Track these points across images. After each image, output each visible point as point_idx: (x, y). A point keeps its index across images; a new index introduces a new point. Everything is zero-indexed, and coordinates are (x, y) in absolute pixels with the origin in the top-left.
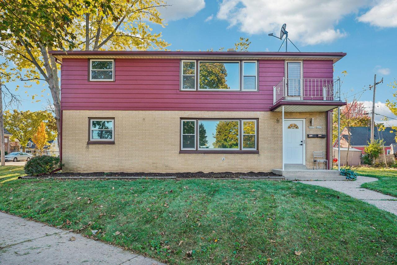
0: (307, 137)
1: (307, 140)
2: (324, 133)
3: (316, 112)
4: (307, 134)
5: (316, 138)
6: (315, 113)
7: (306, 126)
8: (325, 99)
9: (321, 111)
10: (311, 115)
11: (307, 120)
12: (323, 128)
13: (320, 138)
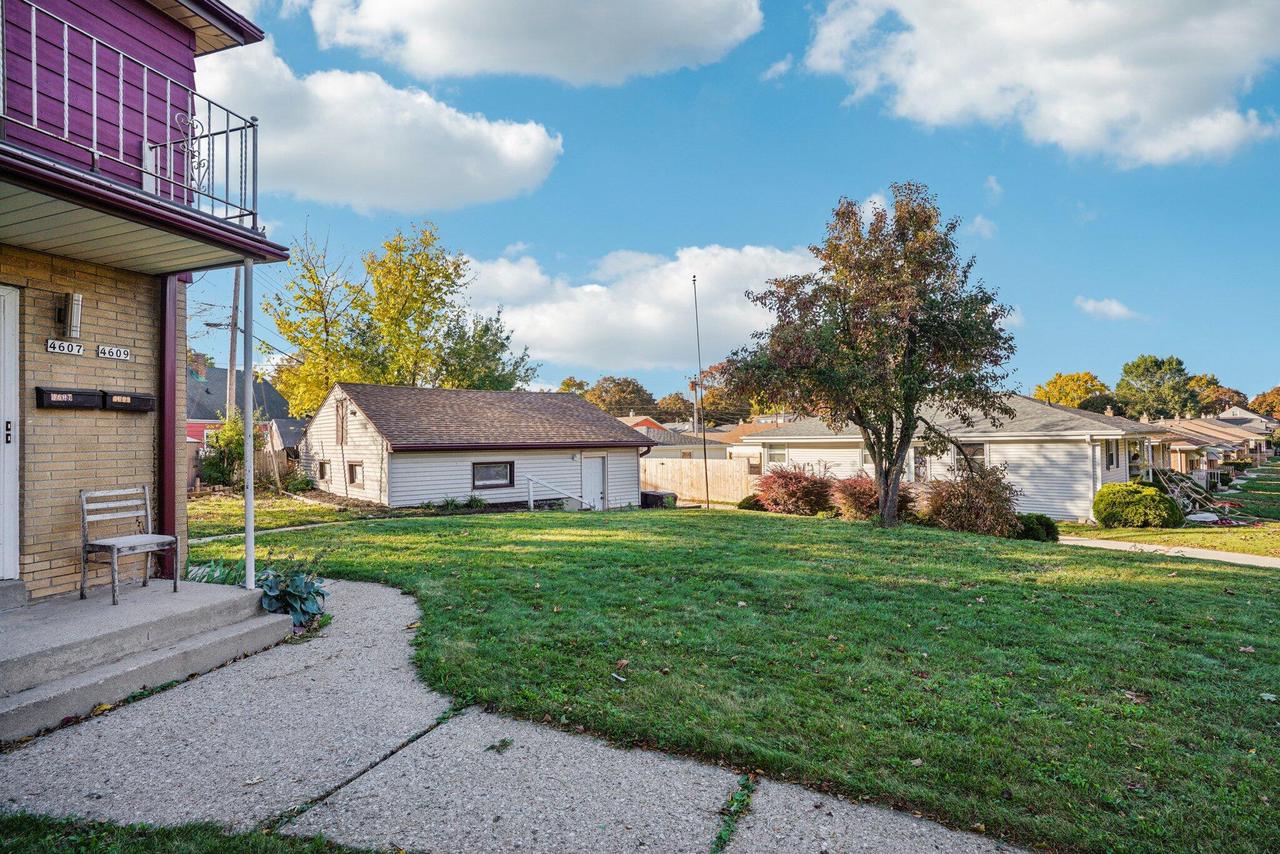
0: (31, 401)
1: (29, 422)
2: (144, 386)
3: (98, 266)
4: (31, 385)
5: (97, 414)
6: (92, 270)
7: (28, 338)
8: (149, 184)
9: (129, 264)
10: (64, 272)
11: (28, 301)
12: (139, 360)
13: (120, 415)
